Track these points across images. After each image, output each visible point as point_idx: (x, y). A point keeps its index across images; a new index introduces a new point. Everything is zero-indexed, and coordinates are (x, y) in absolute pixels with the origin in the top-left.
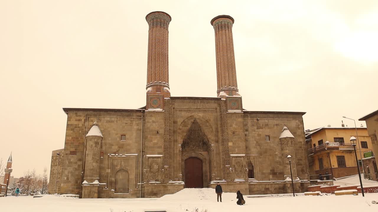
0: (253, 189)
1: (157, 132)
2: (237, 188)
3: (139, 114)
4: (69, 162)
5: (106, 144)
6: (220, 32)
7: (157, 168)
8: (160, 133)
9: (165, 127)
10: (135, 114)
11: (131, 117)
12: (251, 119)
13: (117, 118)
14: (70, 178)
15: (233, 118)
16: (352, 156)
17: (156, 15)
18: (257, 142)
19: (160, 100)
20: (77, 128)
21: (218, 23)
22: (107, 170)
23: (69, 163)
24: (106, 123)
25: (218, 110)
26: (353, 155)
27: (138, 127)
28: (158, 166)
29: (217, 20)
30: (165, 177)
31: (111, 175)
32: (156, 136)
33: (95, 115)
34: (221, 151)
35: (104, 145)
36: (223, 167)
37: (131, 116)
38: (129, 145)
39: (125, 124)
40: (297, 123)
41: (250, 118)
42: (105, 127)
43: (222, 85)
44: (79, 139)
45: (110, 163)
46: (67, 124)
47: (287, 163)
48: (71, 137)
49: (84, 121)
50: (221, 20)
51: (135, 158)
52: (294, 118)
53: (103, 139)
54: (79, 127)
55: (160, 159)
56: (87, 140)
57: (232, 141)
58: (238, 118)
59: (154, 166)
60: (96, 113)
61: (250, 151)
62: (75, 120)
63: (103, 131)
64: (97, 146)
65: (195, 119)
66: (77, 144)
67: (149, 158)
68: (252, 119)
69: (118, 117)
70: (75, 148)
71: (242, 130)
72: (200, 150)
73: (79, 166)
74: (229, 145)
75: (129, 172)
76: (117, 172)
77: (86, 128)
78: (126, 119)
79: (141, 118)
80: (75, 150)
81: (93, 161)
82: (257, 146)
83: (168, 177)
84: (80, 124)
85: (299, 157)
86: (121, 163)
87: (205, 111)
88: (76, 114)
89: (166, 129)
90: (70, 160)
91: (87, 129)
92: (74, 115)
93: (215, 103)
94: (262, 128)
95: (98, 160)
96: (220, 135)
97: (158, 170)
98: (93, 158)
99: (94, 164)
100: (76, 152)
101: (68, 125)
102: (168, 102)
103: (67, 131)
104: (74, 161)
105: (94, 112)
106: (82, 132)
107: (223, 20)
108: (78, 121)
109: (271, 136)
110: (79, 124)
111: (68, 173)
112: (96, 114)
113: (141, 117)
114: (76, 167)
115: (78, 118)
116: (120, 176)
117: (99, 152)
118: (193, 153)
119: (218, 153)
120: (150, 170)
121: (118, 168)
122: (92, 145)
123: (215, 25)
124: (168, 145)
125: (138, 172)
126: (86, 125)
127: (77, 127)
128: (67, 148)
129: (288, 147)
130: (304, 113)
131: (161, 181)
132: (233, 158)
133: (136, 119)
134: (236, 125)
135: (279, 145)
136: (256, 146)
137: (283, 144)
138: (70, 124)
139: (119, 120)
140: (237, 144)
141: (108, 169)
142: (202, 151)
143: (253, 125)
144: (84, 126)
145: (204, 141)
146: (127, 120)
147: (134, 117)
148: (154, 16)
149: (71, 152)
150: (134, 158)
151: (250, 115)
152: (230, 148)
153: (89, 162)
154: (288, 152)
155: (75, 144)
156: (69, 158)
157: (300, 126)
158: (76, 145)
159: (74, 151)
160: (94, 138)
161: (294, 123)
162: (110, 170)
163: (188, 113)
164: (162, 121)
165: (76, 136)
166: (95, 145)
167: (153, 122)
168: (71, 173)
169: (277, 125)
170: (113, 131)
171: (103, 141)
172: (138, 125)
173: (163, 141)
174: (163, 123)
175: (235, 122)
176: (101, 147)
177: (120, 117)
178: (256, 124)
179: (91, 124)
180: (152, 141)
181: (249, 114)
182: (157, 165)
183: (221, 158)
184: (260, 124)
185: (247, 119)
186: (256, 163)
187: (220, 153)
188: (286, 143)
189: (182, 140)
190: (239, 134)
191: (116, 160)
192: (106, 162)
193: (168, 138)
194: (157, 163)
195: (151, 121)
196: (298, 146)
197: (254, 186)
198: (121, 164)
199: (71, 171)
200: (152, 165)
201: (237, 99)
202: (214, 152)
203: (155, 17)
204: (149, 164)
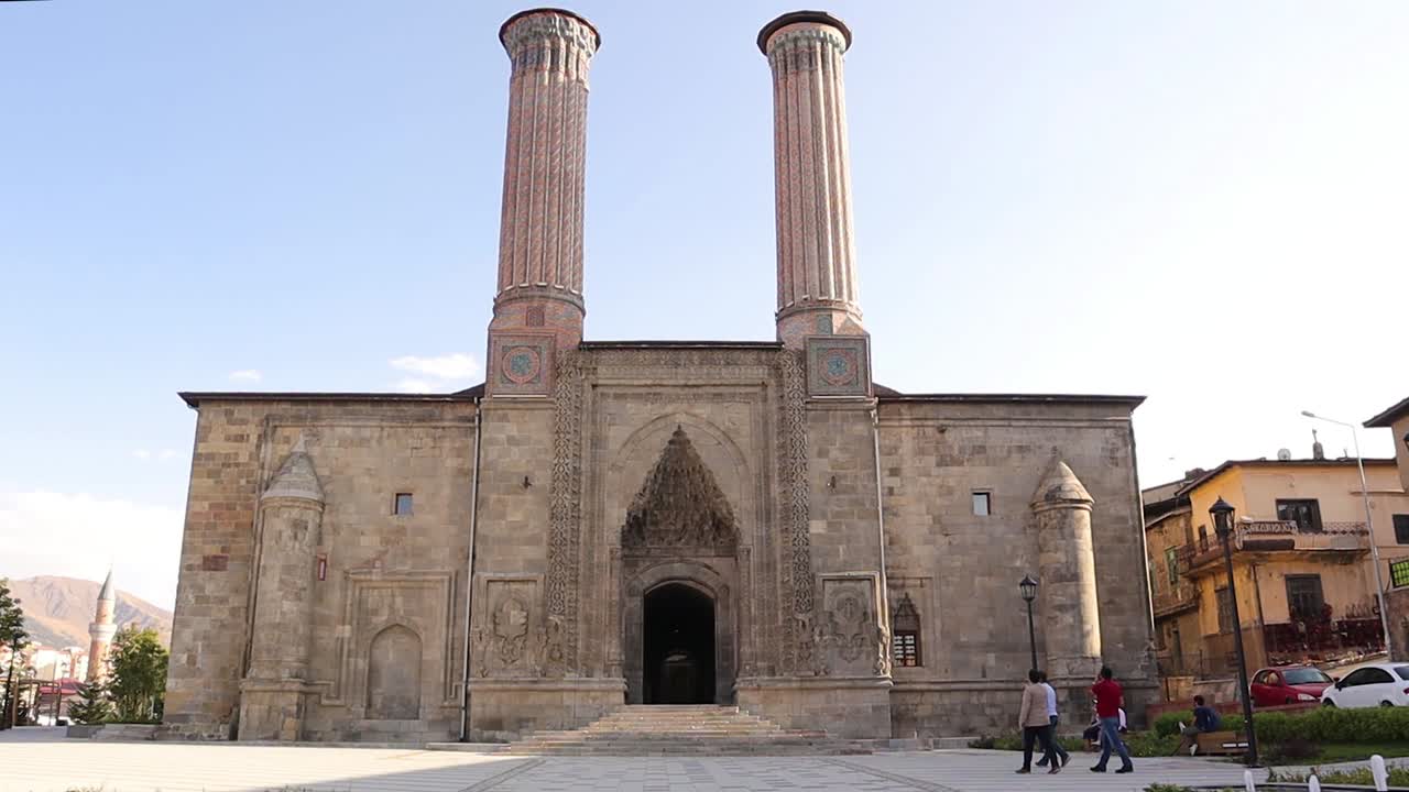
0: (916, 710)
1: (526, 479)
2: (841, 705)
3: (466, 410)
4: (197, 598)
5: (336, 530)
6: (791, 78)
7: (523, 621)
8: (536, 483)
9: (556, 461)
10: (449, 412)
11: (433, 424)
12: (913, 427)
13: (382, 428)
14: (199, 659)
15: (831, 422)
16: (1355, 576)
17: (537, 25)
18: (937, 520)
19: (539, 354)
20: (232, 469)
21: (782, 45)
22: (340, 627)
23: (196, 603)
24: (339, 446)
25: (771, 392)
26: (1357, 570)
27: (461, 460)
28: (525, 614)
29: (780, 30)
30: (550, 656)
31: (353, 646)
32: (521, 497)
33: (299, 419)
34: (778, 556)
35: (331, 530)
36: (784, 621)
37: (437, 420)
38: (421, 531)
39: (409, 451)
40: (1107, 442)
41: (909, 423)
42: (334, 462)
43: (792, 289)
44: (238, 508)
45: (349, 602)
46: (194, 454)
47: (1057, 603)
48: (206, 504)
49: (255, 441)
50: (793, 30)
51: (446, 584)
52: (1095, 423)
53: (326, 511)
54: (237, 465)
55: (531, 586)
56: (264, 511)
57: (824, 516)
58: (851, 420)
59: (509, 613)
60: (303, 409)
61: (907, 556)
62: (223, 436)
63: (330, 477)
64: (300, 536)
65: (679, 427)
66: (231, 529)
67: (491, 584)
68: (918, 426)
69: (384, 424)
70: (220, 542)
71: (865, 472)
72: (703, 551)
73: (234, 612)
74: (812, 530)
75: (423, 637)
76: (379, 633)
77: (262, 467)
78: (415, 430)
79: (474, 428)
80: (223, 549)
81: (281, 593)
82: (935, 533)
83: (561, 657)
84: (240, 452)
85: (1114, 581)
86: (394, 602)
87: (720, 395)
88: (229, 413)
89: (561, 469)
90: (202, 589)
91: (266, 472)
92: (223, 419)
93: (760, 363)
94: (961, 464)
95: (304, 589)
96: (776, 489)
97: (526, 629)
98: (281, 581)
99: (287, 605)
100: (226, 558)
101: (197, 456)
102: (571, 363)
103: (195, 481)
104: (216, 594)
105: (295, 408)
106: (248, 482)
107: (802, 32)
108: (236, 441)
109: (995, 493)
110: (236, 454)
111: (194, 640)
112: (303, 413)
113: (471, 425)
114: (225, 615)
115: (234, 430)
116: (389, 653)
117: (310, 560)
118: (676, 565)
119: (768, 565)
120: (495, 628)
121: (381, 619)
122: (280, 533)
123: (774, 52)
124: (566, 531)
125: (456, 636)
126: (264, 458)
127: (229, 466)
128: (191, 543)
129: (1063, 538)
130: (1139, 400)
131: (535, 671)
132: (828, 584)
133: (454, 429)
134: (843, 449)
135: (1028, 531)
136: (931, 533)
137: (1046, 525)
138: (204, 451)
139: (389, 436)
140: (844, 527)
141: (344, 624)
142: (713, 554)
143: (921, 452)
144: (258, 459)
145: (719, 514)
146: (419, 435)
147: (446, 424)
148: (527, 28)
149: (206, 559)
150: (442, 581)
151: (910, 408)
152: (814, 543)
153: (269, 596)
154: (1063, 560)
155: (220, 530)
156: (200, 581)
157: (1119, 454)
158: (224, 535)
159: (215, 557)
160: (290, 504)
161: (1092, 442)
162: (348, 627)
163: (649, 406)
164: (546, 438)
165: (227, 498)
166: (292, 534)
167: (511, 441)
168: (205, 638)
169: (1020, 448)
170: (366, 480)
171: (326, 519)
172: (459, 453)
173: (547, 516)
174: (548, 444)
175: (838, 437)
176: (319, 540)
177: (394, 424)
178: (934, 444)
179: (285, 453)
180: (502, 516)
181: (906, 406)
182: (522, 610)
183: (779, 585)
184: (951, 447)
185: (897, 424)
186: (929, 605)
187: (775, 562)
188: (1055, 521)
189: (625, 511)
190: (853, 489)
191: (375, 588)
192: (335, 597)
193: (567, 503)
194: (521, 603)
195: (503, 437)
196: (1112, 534)
197: (916, 699)
198: (391, 607)
199: (205, 632)
200: (501, 610)
201: (851, 345)
202: (752, 558)
203: (530, 30)
204: (491, 609)
